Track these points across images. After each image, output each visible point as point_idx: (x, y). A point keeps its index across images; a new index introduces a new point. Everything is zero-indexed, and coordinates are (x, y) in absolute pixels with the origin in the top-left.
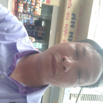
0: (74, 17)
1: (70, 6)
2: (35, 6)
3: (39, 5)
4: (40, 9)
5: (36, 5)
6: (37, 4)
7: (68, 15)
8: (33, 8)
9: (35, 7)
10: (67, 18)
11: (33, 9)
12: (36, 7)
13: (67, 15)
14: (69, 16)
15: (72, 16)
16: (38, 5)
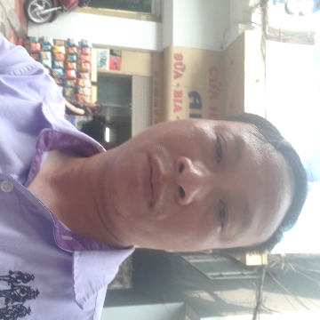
0: (197, 101)
1: (180, 72)
2: (78, 81)
3: (90, 76)
4: (95, 89)
5: (79, 76)
6: (82, 74)
7: (179, 99)
8: (71, 87)
9: (77, 84)
10: (175, 105)
11: (71, 89)
12: (81, 82)
13: (175, 96)
14: (181, 102)
15: (191, 100)
16: (87, 75)
